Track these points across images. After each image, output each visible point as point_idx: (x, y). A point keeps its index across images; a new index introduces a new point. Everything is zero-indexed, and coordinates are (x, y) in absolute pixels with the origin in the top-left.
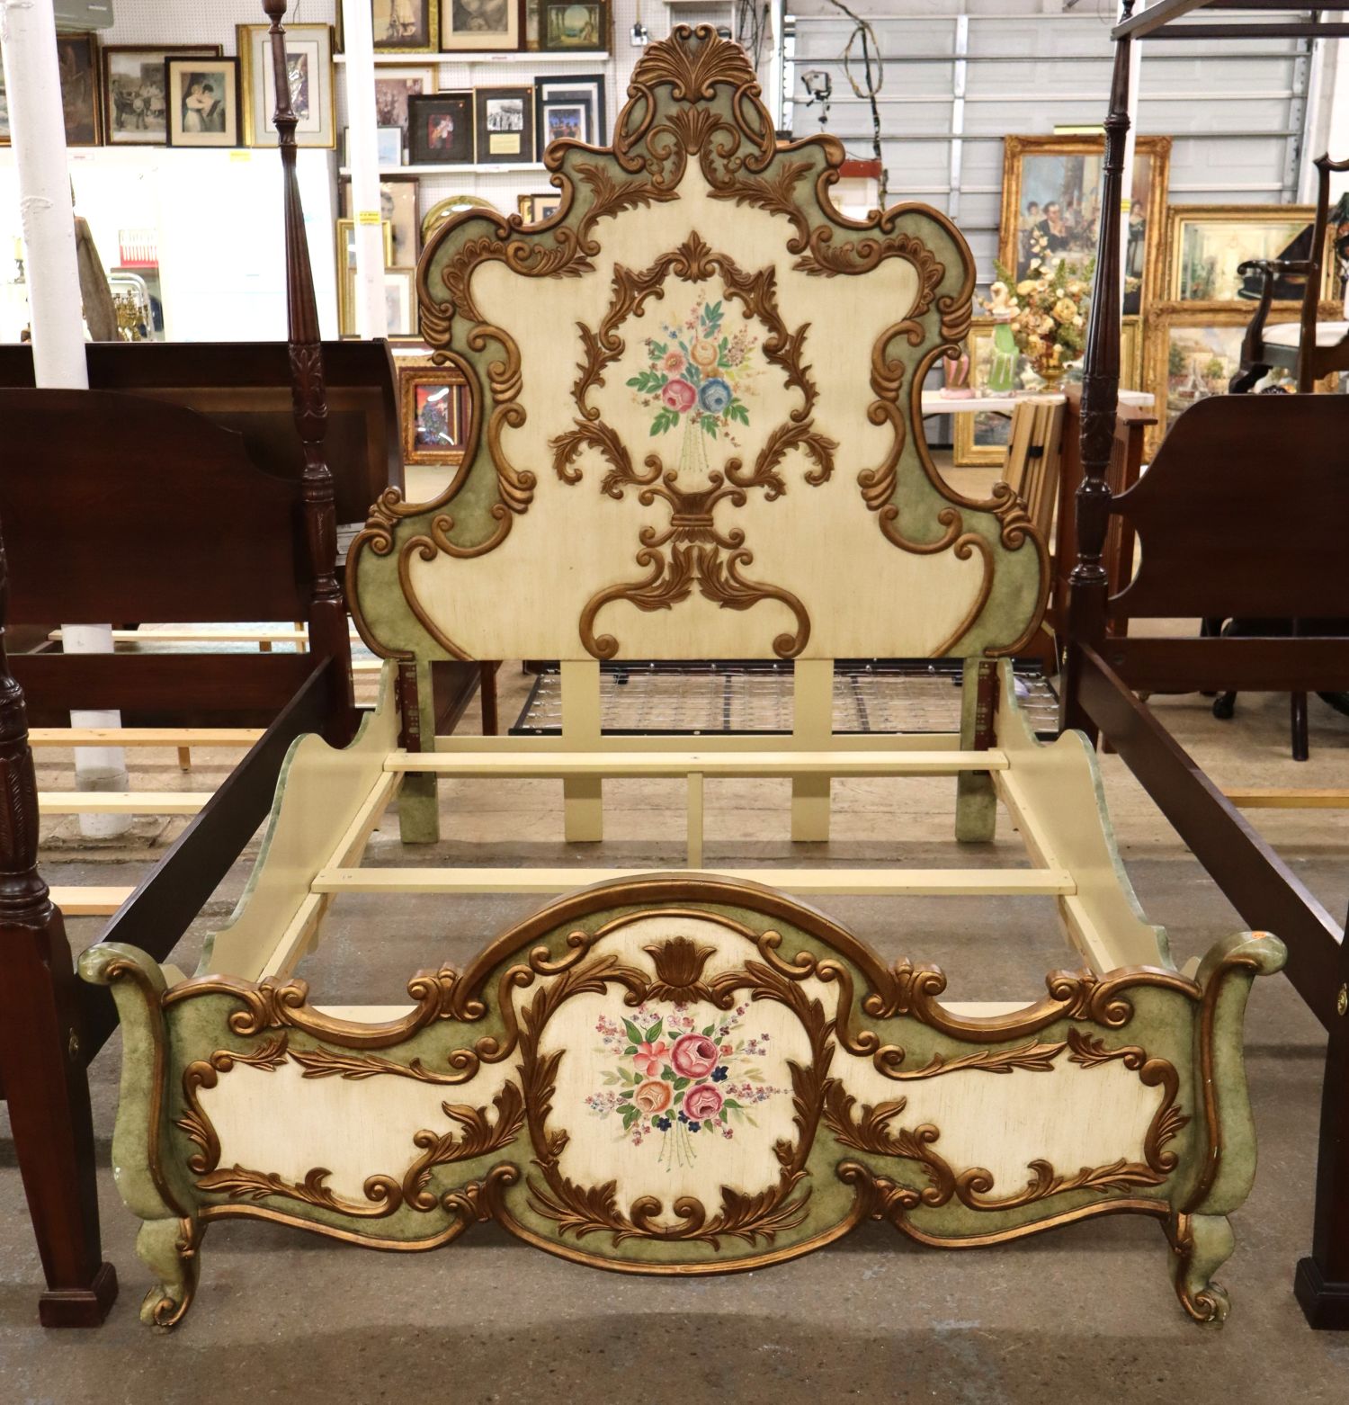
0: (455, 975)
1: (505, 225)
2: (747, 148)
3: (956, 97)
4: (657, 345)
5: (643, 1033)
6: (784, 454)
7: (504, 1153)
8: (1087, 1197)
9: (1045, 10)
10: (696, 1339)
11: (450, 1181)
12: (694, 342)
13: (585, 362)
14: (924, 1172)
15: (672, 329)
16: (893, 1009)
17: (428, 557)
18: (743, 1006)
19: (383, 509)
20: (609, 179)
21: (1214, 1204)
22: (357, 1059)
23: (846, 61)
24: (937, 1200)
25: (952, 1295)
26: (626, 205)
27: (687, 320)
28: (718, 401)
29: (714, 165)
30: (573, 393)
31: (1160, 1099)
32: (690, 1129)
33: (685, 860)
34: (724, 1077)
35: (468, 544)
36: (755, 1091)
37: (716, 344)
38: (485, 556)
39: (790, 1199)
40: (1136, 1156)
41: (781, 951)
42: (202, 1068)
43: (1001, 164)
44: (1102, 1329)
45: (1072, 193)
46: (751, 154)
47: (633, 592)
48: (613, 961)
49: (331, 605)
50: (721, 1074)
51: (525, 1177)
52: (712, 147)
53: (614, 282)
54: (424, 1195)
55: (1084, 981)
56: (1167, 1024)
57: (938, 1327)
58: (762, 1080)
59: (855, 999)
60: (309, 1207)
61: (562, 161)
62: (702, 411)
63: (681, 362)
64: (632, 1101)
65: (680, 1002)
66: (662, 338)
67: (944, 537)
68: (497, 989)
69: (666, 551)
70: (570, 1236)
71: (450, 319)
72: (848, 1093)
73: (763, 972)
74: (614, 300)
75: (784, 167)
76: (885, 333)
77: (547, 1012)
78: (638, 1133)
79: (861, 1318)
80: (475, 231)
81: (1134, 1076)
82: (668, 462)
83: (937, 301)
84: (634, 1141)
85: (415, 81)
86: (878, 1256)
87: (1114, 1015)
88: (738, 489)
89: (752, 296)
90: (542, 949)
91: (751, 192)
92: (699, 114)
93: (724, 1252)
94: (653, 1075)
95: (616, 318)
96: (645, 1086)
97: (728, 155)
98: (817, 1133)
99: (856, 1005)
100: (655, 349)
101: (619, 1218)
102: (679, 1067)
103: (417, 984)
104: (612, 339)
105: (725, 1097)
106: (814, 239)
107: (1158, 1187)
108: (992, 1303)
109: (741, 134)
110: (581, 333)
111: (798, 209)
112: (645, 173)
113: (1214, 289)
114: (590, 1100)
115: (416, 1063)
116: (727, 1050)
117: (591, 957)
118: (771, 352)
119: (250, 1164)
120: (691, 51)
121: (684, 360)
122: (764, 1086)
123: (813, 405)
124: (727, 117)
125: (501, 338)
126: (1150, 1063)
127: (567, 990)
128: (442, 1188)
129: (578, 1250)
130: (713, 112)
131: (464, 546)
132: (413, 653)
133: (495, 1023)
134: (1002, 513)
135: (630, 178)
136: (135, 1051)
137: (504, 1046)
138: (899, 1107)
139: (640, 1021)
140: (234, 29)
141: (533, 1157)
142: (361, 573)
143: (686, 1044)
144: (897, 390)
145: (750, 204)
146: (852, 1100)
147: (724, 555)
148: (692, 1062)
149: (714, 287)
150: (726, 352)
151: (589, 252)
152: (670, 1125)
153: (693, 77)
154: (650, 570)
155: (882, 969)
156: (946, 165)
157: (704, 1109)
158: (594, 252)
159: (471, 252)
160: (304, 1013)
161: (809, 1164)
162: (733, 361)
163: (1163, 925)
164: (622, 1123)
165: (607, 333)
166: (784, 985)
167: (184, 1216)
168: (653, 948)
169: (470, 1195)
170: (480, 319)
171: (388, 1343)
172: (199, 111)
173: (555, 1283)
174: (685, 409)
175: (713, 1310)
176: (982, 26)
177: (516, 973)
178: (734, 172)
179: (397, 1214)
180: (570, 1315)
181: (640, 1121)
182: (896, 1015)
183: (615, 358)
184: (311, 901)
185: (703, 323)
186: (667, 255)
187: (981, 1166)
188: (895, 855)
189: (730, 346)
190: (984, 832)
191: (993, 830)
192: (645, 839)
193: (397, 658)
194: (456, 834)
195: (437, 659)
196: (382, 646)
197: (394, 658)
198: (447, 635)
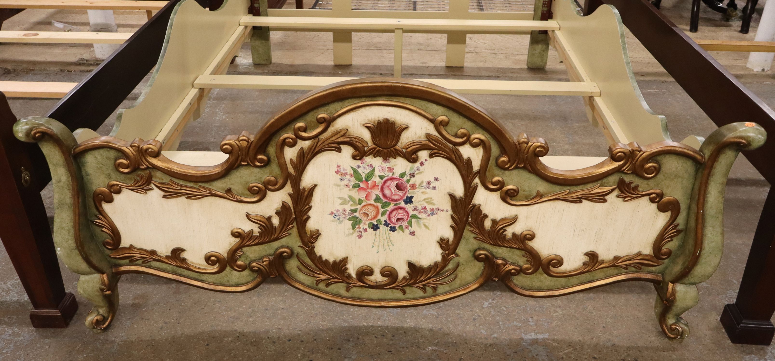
0: (249, 139)
5: (363, 176)
7: (283, 241)
8: (616, 271)
10: (391, 342)
11: (253, 256)
14: (524, 256)
16: (514, 165)
18: (424, 161)
21: (691, 279)
22: (193, 188)
24: (530, 271)
25: (532, 318)
31: (667, 219)
32: (390, 230)
33: (392, 75)
34: (411, 202)
36: (429, 210)
39: (446, 269)
40: (648, 250)
41: (449, 128)
42: (103, 192)
44: (616, 341)
48: (345, 132)
50: (409, 200)
51: (295, 254)
54: (239, 263)
55: (633, 150)
56: (679, 177)
57: (525, 338)
58: (434, 204)
59: (491, 158)
60: (175, 268)
64: (357, 214)
65: (386, 158)
68: (275, 148)
70: (322, 286)
72: (483, 212)
73: (437, 140)
77: (305, 162)
78: (360, 232)
79: (482, 331)
81: (654, 206)
84: (358, 236)
86: (492, 293)
87: (649, 171)
90: (301, 124)
93: (408, 295)
94: (369, 200)
96: (365, 206)
98: (464, 234)
99: (492, 161)
101: (349, 277)
102: (384, 196)
103: (226, 144)
105: (411, 213)
107: (657, 267)
108: (554, 324)
114: (332, 213)
115: (229, 191)
116: (413, 186)
117: (331, 130)
119: (139, 245)
122: (434, 207)
126: (665, 199)
127: (317, 150)
128: (249, 259)
129: (326, 293)
133: (275, 168)
136: (60, 181)
137: (281, 181)
138: (513, 220)
139: (361, 168)
141: (300, 244)
143: (389, 182)
146: (486, 216)
148: (392, 193)
152: (379, 228)
155: (510, 140)
157: (398, 220)
160: (159, 160)
161: (458, 251)
163: (664, 115)
164: (351, 227)
166: (449, 149)
167: (103, 273)
168: (369, 125)
169: (264, 263)
171: (222, 341)
173: (315, 306)
175: (400, 325)
177: (285, 139)
179: (225, 272)
180: (323, 326)
181: (362, 225)
182: (516, 168)
184: (193, 92)
187: (557, 254)
188: (497, 74)
190: (541, 63)
191: (546, 63)
192: (373, 64)
194: (280, 60)
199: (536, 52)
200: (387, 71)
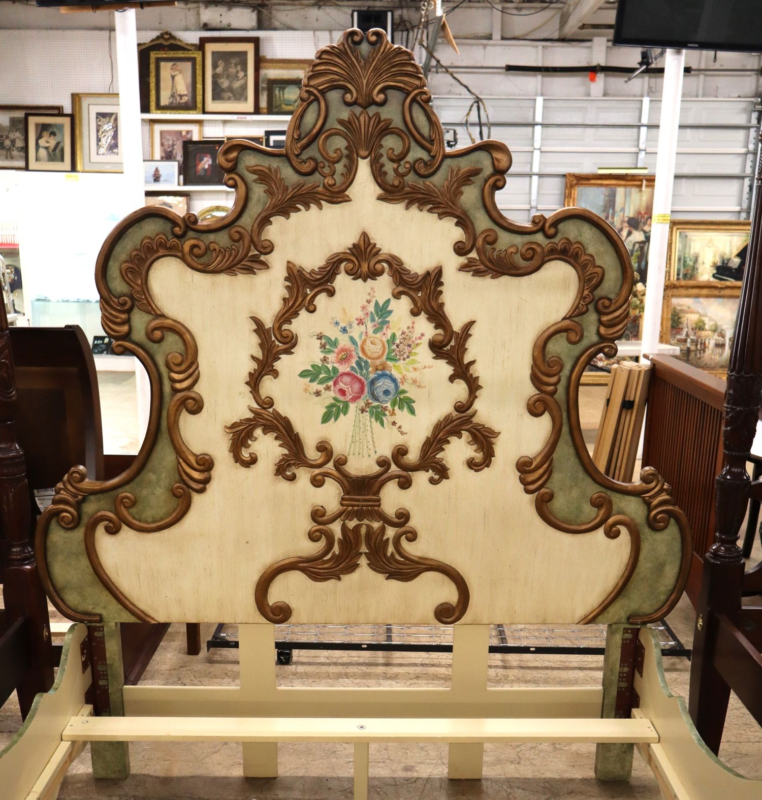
1: (180, 222)
2: (417, 153)
3: (535, 149)
4: (328, 339)
6: (448, 442)
9: (592, 95)
12: (363, 337)
13: (259, 354)
15: (342, 325)
17: (113, 531)
19: (69, 487)
20: (282, 180)
23: (466, 124)
26: (298, 206)
27: (358, 316)
28: (386, 392)
29: (384, 169)
30: (247, 383)
35: (150, 520)
37: (385, 339)
38: (166, 531)
43: (563, 192)
45: (608, 211)
46: (421, 159)
47: (305, 565)
49: (24, 571)
52: (382, 151)
53: (286, 279)
61: (236, 161)
62: (370, 401)
63: (351, 356)
66: (333, 333)
67: (596, 518)
69: (336, 528)
71: (129, 311)
74: (287, 296)
75: (452, 171)
76: (544, 332)
80: (151, 228)
82: (339, 447)
83: (595, 302)
85: (188, 132)
88: (404, 473)
89: (420, 295)
91: (420, 196)
92: (370, 119)
95: (288, 313)
97: (398, 159)
100: (326, 343)
104: (284, 333)
106: (480, 241)
109: (411, 139)
110: (255, 327)
111: (465, 213)
112: (317, 175)
113: (697, 273)
118: (437, 348)
120: (362, 57)
121: (354, 353)
123: (476, 397)
124: (397, 123)
125: (178, 330)
130: (383, 117)
131: (146, 522)
132: (100, 615)
134: (650, 497)
135: (302, 179)
140: (70, 96)
142: (49, 544)
144: (556, 384)
145: (418, 207)
147: (390, 532)
149: (383, 286)
150: (394, 347)
151: (262, 250)
153: (365, 82)
154: (321, 544)
156: (528, 192)
158: (268, 250)
159: (148, 248)
162: (401, 355)
165: (280, 328)
170: (159, 312)
172: (47, 148)
174: (354, 399)
176: (552, 104)
178: (403, 175)
183: (288, 352)
185: (373, 320)
186: (338, 254)
189: (397, 342)
190: (622, 773)
191: (630, 772)
192: (316, 775)
193: (86, 620)
194: (146, 765)
195: (123, 621)
196: (71, 609)
197: (82, 621)
198: (132, 601)
199: (612, 754)
200: (341, 795)
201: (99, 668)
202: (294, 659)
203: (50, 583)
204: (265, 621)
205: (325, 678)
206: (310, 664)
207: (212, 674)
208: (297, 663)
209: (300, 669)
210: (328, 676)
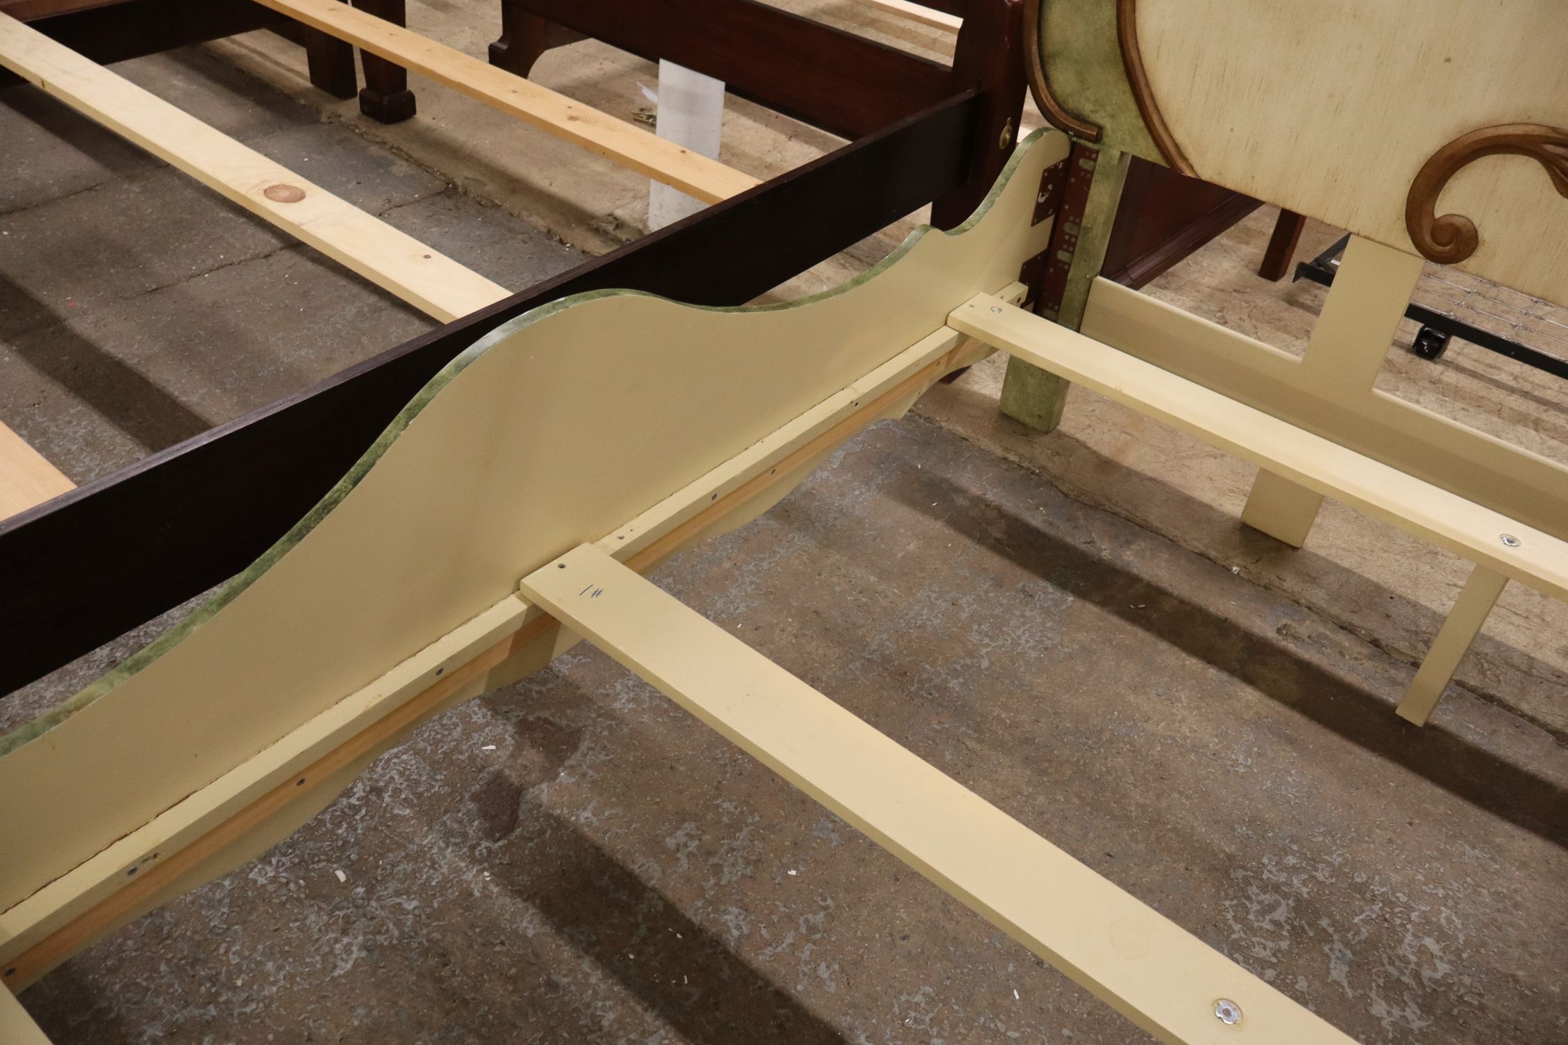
47: (1558, 150)
132: (1100, 128)
192: (1374, 579)
193: (1072, 129)
194: (1089, 426)
195: (1137, 154)
196: (1055, 99)
197: (1065, 129)
198: (1166, 118)
200: (1404, 639)
201: (1067, 227)
202: (1449, 354)
203: (1035, 38)
204: (1408, 244)
205: (1491, 412)
206: (1474, 375)
207: (1282, 323)
208: (1449, 364)
209: (1451, 377)
210: (1498, 411)
